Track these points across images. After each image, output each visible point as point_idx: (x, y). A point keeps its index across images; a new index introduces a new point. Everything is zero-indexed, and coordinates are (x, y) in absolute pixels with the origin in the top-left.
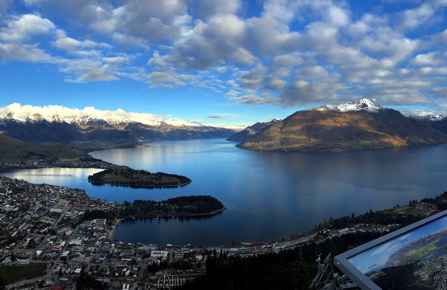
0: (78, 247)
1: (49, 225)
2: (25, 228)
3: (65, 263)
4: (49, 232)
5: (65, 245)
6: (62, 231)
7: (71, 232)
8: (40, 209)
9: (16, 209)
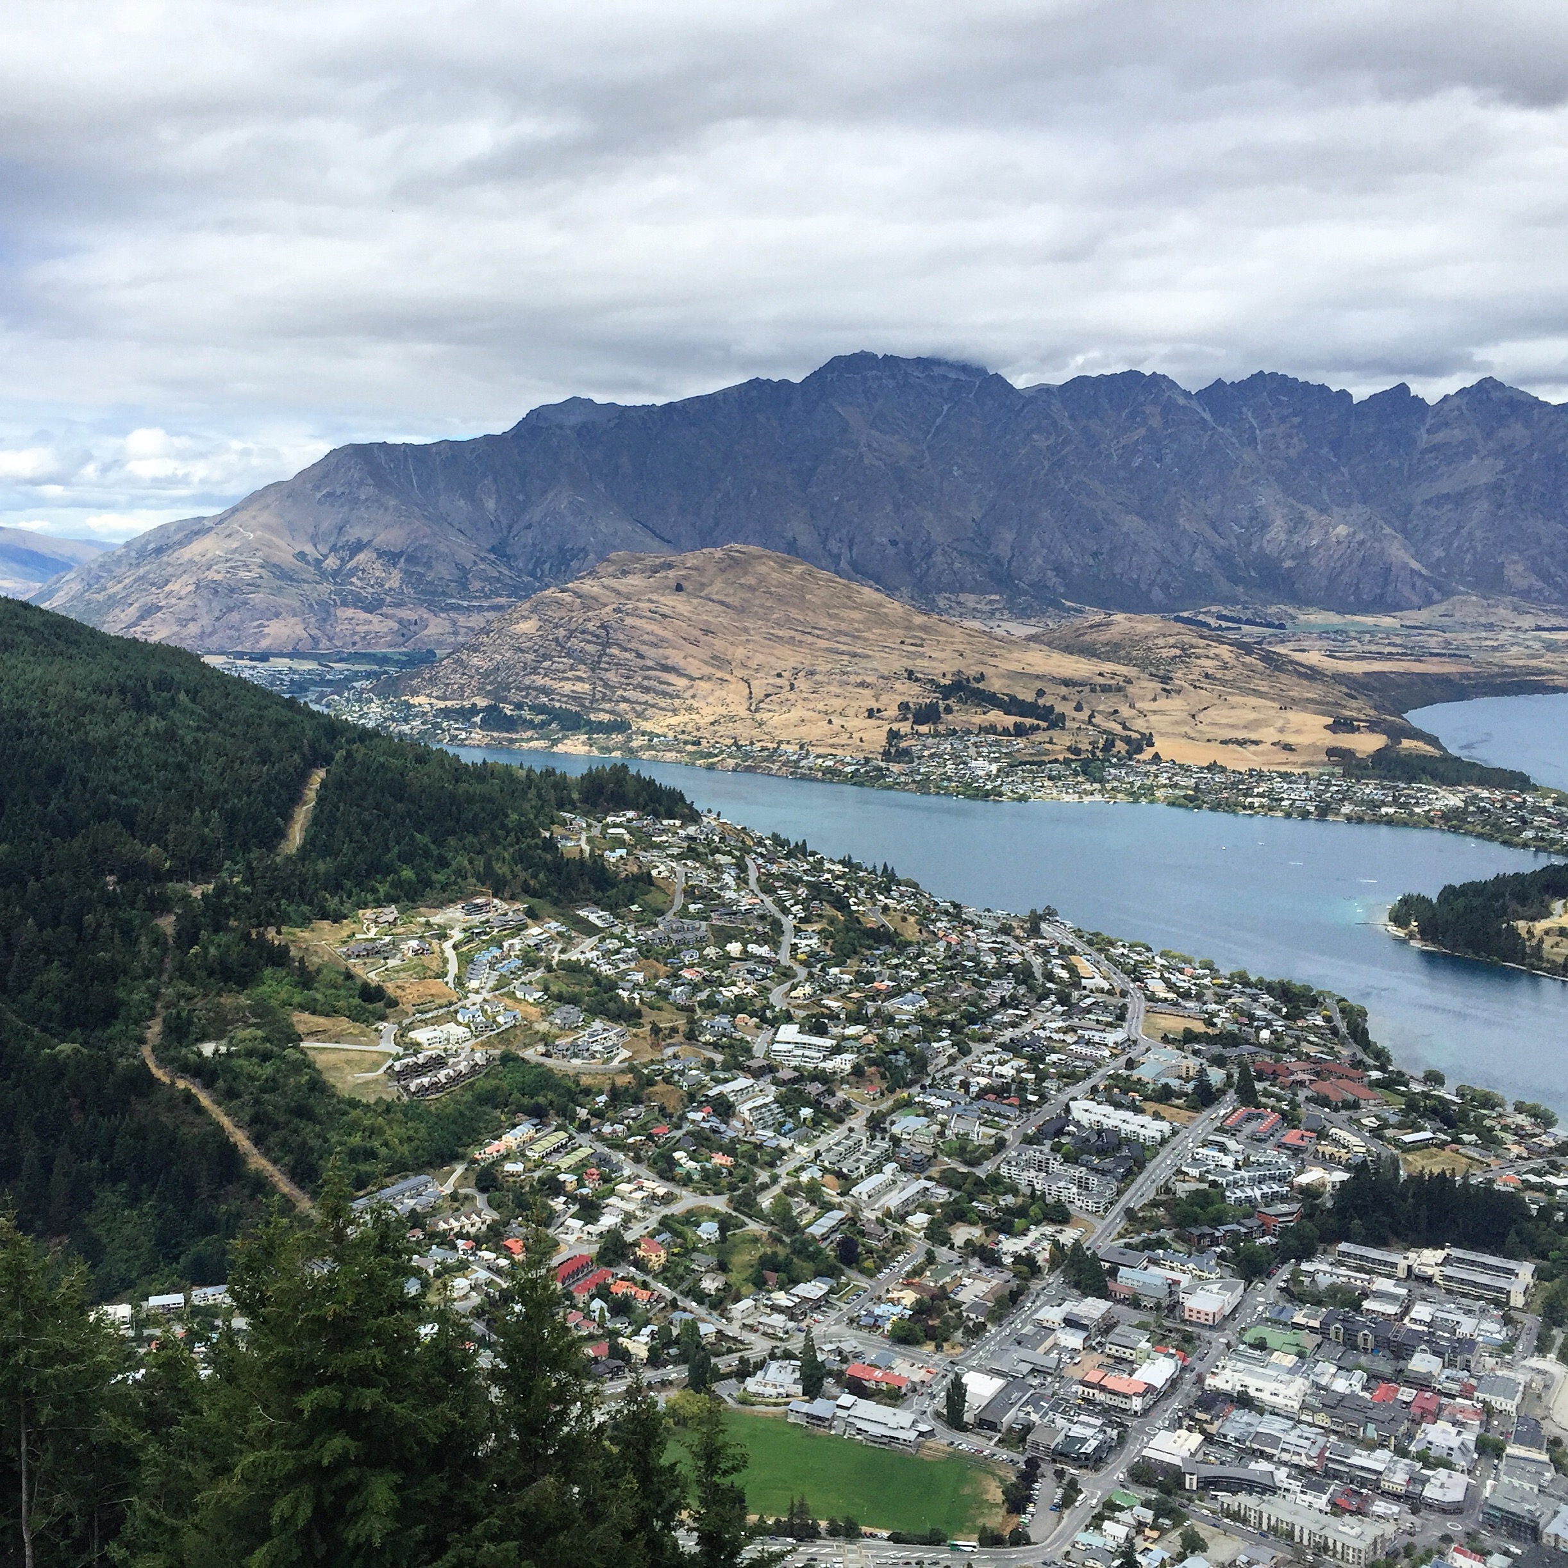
0: (1272, 1426)
1: (1059, 1215)
2: (893, 1200)
3: (1160, 1509)
4: (1054, 1263)
5: (1174, 1383)
6: (1157, 1276)
7: (1230, 1299)
8: (1000, 1091)
9: (843, 1063)
